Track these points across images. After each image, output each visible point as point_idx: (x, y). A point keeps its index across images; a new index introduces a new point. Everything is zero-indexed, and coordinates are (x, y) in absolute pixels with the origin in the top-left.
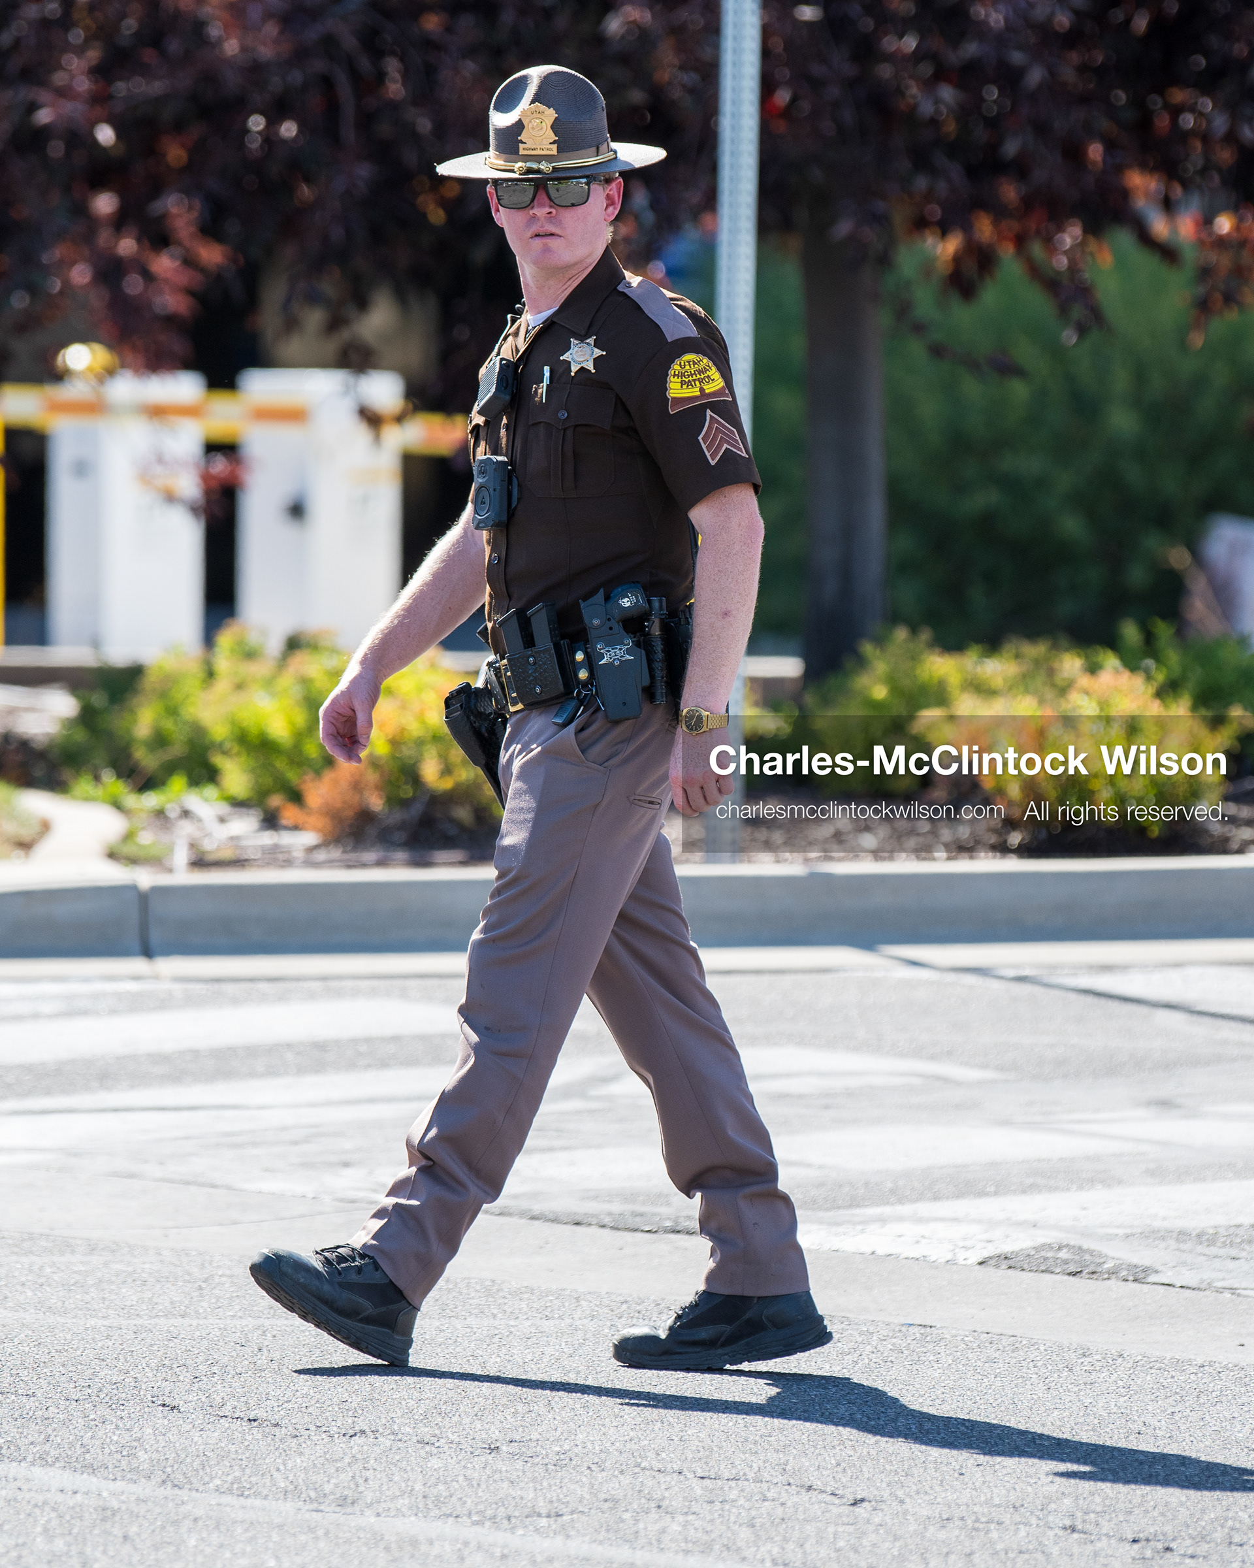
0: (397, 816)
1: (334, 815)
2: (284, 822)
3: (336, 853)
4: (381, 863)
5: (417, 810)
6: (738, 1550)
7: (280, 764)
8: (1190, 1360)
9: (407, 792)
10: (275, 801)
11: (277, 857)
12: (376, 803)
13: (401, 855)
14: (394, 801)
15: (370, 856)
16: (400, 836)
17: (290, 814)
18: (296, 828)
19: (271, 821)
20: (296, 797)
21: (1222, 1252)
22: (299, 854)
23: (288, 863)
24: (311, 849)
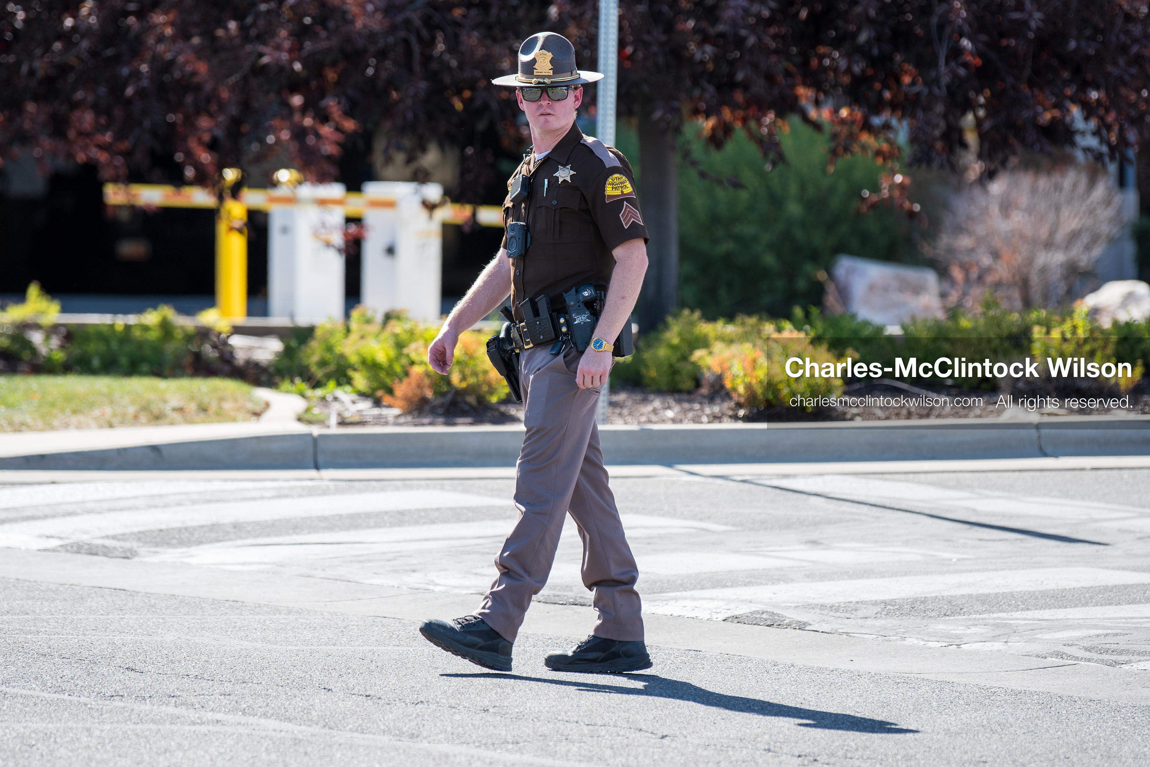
0: (440, 401)
1: (408, 400)
2: (384, 403)
3: (409, 419)
4: (431, 424)
5: (449, 397)
6: (605, 760)
7: (382, 375)
8: (826, 668)
9: (445, 389)
10: (380, 393)
11: (380, 421)
12: (429, 394)
13: (441, 420)
14: (438, 393)
15: (426, 420)
16: (441, 411)
17: (387, 399)
18: (389, 406)
19: (377, 403)
20: (390, 391)
21: (842, 615)
22: (391, 419)
23: (386, 424)
24: (398, 417)
